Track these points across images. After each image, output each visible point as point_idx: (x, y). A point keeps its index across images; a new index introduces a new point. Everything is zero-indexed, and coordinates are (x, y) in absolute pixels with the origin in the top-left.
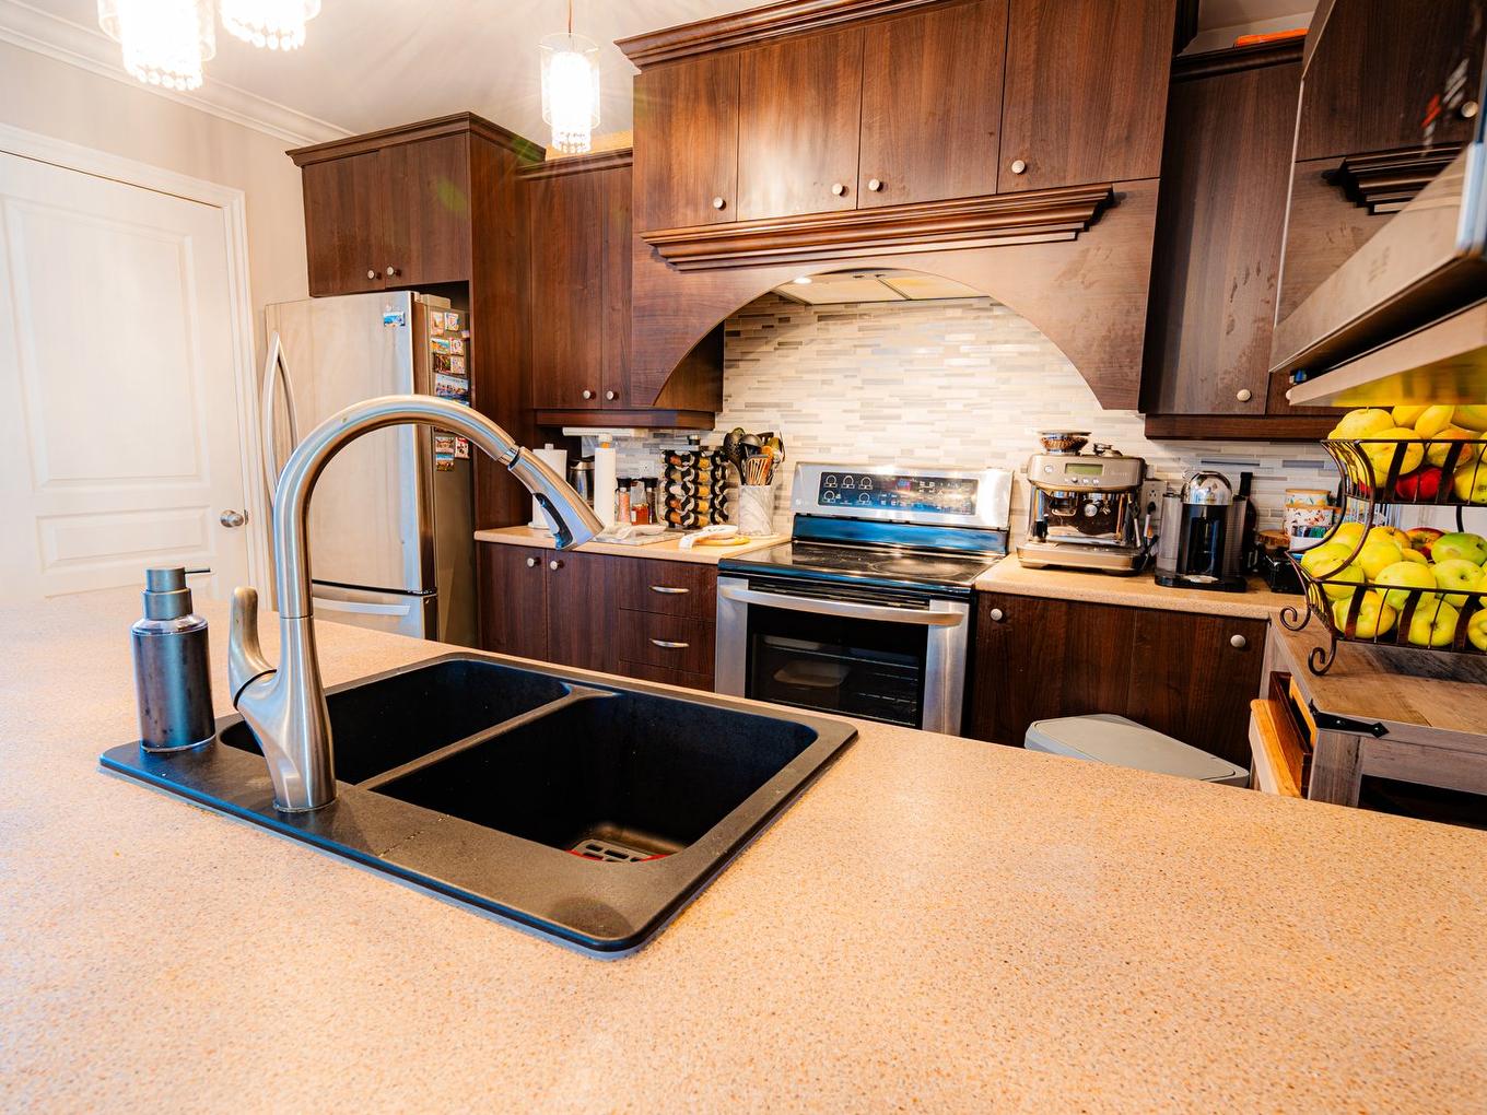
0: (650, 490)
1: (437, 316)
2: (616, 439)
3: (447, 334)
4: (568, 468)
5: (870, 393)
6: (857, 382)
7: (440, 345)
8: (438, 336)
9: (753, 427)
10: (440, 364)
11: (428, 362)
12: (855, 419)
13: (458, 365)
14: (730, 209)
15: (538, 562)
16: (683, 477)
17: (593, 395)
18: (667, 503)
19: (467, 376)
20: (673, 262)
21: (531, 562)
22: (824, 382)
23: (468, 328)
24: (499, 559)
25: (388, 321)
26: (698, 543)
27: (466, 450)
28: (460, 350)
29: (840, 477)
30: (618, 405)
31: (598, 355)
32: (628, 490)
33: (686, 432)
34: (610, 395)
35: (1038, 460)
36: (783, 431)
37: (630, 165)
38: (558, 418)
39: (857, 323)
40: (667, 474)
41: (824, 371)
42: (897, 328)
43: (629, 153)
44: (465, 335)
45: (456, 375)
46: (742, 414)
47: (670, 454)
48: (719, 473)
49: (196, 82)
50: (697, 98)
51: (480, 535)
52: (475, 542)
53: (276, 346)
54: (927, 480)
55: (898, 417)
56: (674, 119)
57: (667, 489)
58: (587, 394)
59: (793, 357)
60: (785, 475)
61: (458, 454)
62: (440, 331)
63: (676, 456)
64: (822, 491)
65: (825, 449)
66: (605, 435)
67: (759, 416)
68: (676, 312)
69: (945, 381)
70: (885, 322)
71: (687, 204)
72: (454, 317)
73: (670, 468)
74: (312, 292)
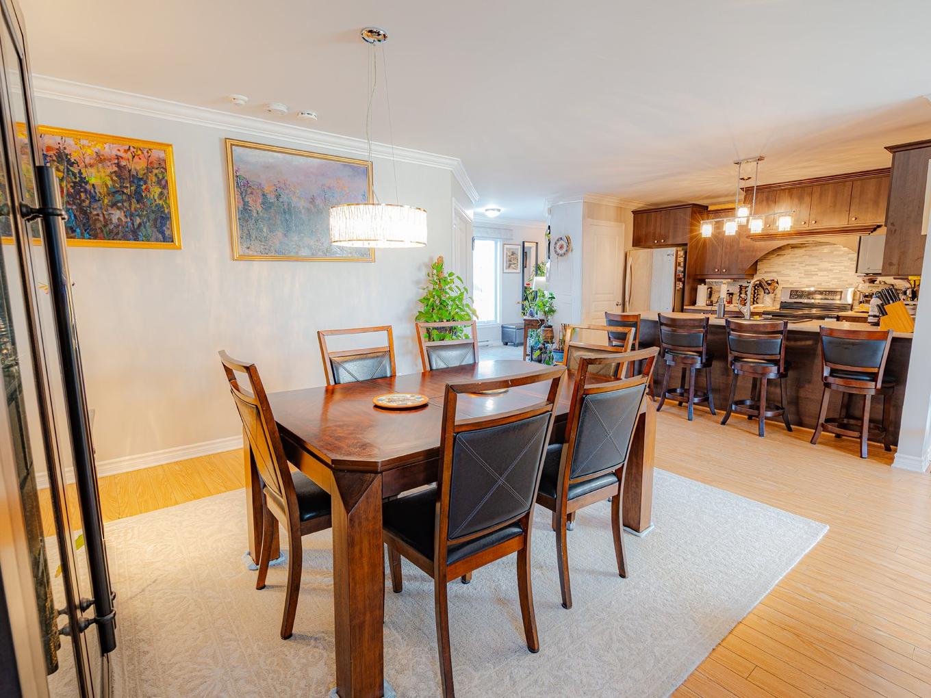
0: (731, 296)
1: (679, 253)
3: (681, 257)
5: (808, 268)
6: (803, 265)
7: (679, 260)
9: (768, 278)
10: (679, 264)
12: (803, 275)
13: (682, 264)
14: (771, 226)
16: (746, 292)
17: (718, 271)
18: (739, 299)
19: (684, 267)
22: (793, 265)
23: (685, 254)
26: (754, 308)
28: (683, 260)
29: (797, 291)
30: (726, 273)
33: (746, 280)
34: (724, 271)
35: (861, 285)
36: (779, 279)
38: (704, 278)
39: (805, 249)
40: (740, 291)
41: (792, 262)
42: (818, 250)
44: (684, 256)
45: (682, 267)
46: (763, 274)
47: (741, 286)
48: (756, 291)
50: (763, 201)
51: (684, 307)
52: (684, 309)
53: (630, 261)
54: (826, 292)
55: (817, 274)
57: (739, 295)
58: (716, 271)
59: (782, 258)
60: (778, 291)
61: (681, 287)
62: (679, 257)
63: (744, 286)
64: (791, 295)
65: (791, 284)
67: (769, 275)
68: (753, 251)
69: (832, 265)
70: (814, 248)
72: (682, 252)
74: (633, 246)
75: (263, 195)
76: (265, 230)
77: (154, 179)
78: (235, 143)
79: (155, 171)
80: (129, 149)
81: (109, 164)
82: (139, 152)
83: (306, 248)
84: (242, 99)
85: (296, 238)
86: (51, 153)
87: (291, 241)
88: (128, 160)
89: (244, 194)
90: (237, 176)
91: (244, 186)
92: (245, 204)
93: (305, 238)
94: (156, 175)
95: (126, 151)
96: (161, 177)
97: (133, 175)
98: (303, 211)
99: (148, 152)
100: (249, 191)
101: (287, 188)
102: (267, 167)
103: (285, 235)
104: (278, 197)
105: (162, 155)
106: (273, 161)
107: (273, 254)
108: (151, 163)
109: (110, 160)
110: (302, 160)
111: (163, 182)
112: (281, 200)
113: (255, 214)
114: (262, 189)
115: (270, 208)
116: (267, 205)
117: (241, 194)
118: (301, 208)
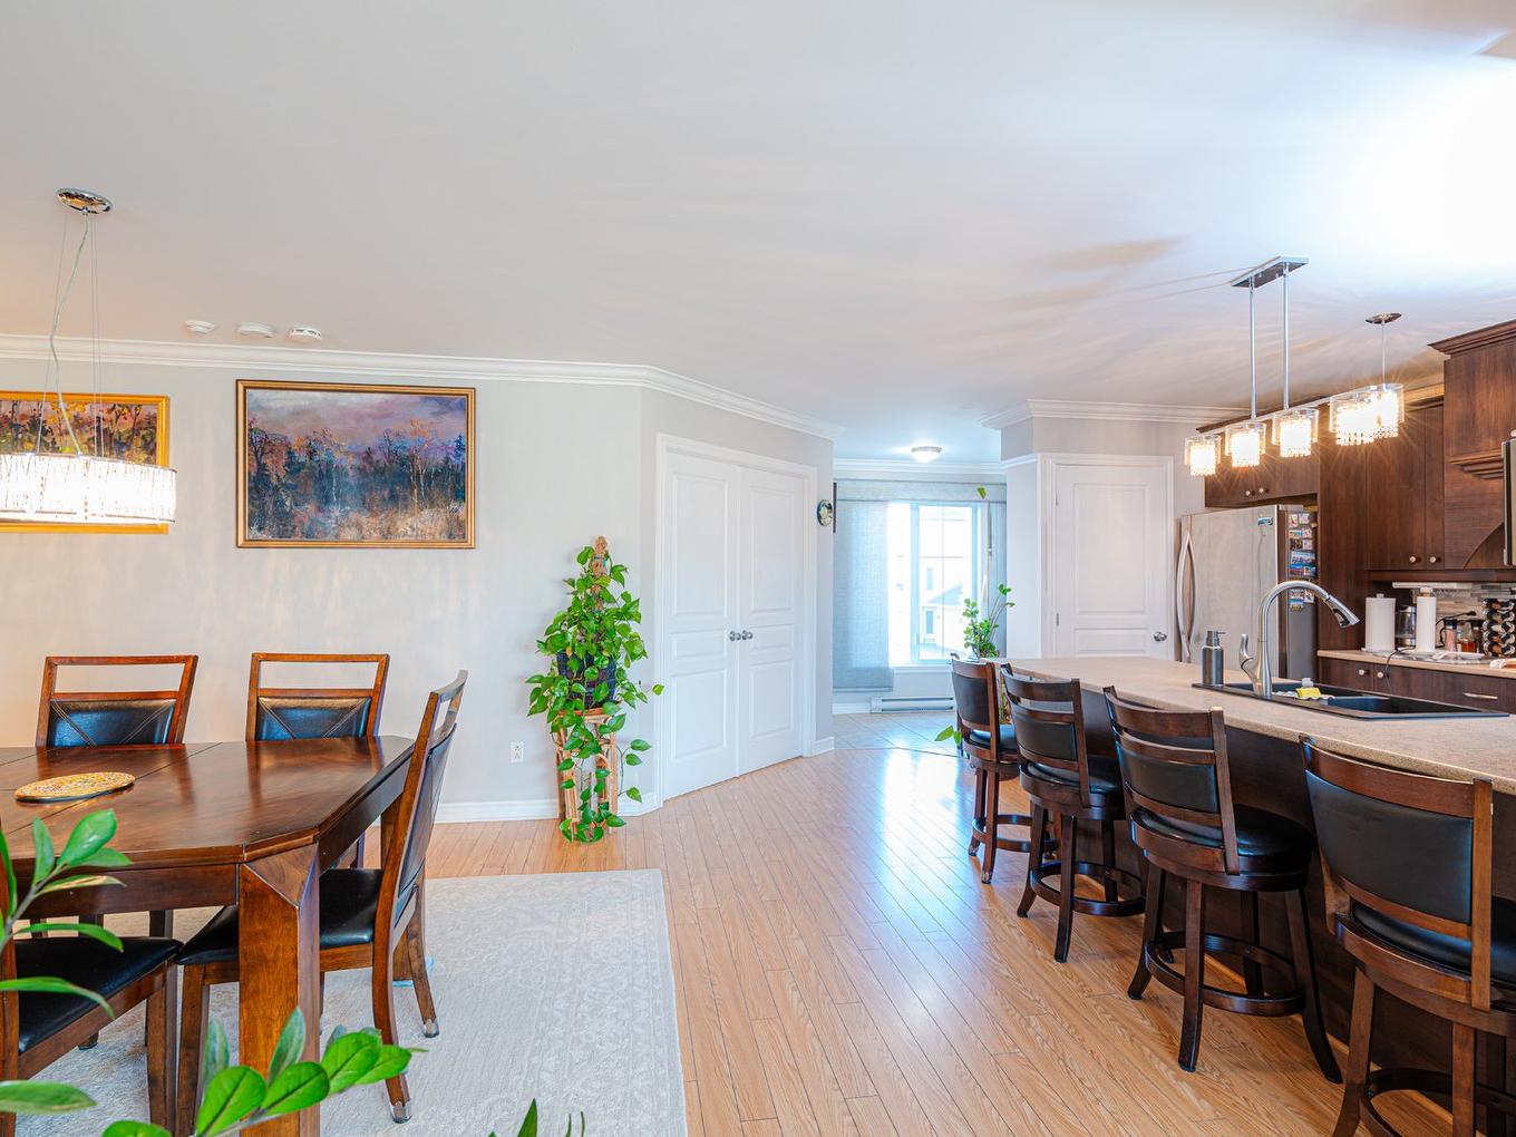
0: (1477, 628)
1: (1294, 517)
2: (1435, 590)
3: (1301, 526)
4: (1396, 610)
7: (1296, 534)
8: (1294, 528)
10: (1296, 545)
11: (1288, 544)
13: (1308, 545)
15: (1368, 673)
16: (1503, 619)
17: (1418, 560)
18: (1490, 638)
19: (1315, 551)
20: (1478, 474)
21: (1362, 672)
23: (1315, 521)
24: (1336, 670)
25: (1261, 523)
26: (1509, 666)
27: (1312, 598)
28: (1310, 535)
30: (1440, 567)
31: (1423, 531)
32: (1455, 628)
33: (1510, 585)
34: (1433, 560)
37: (1442, 405)
38: (1388, 576)
40: (1489, 616)
43: (1441, 398)
44: (1313, 526)
45: (1306, 551)
47: (1491, 602)
49: (1213, 472)
51: (1321, 653)
52: (1318, 657)
53: (1186, 538)
56: (1477, 383)
57: (1489, 627)
58: (1413, 559)
61: (1306, 600)
62: (1295, 526)
63: (1498, 603)
66: (1426, 588)
68: (1482, 506)
71: (1489, 435)
72: (1306, 516)
73: (1492, 612)
74: (1206, 506)
75: (289, 453)
76: (288, 503)
77: (140, 443)
78: (251, 384)
79: (143, 432)
80: (114, 408)
81: (88, 428)
82: (126, 410)
83: (353, 528)
84: (200, 325)
85: (337, 513)
86: (24, 422)
87: (329, 518)
88: (111, 421)
89: (259, 454)
90: (251, 430)
91: (261, 441)
92: (262, 468)
93: (351, 513)
94: (143, 437)
95: (109, 411)
96: (149, 439)
97: (115, 440)
98: (351, 473)
99: (136, 409)
100: (268, 448)
101: (326, 440)
102: (298, 413)
103: (319, 509)
104: (312, 453)
105: (153, 411)
106: (307, 403)
107: (298, 538)
108: (140, 422)
109: (90, 424)
110: (354, 397)
111: (151, 446)
112: (316, 458)
113: (274, 481)
114: (288, 445)
115: (299, 470)
116: (293, 467)
117: (256, 453)
118: (348, 467)
